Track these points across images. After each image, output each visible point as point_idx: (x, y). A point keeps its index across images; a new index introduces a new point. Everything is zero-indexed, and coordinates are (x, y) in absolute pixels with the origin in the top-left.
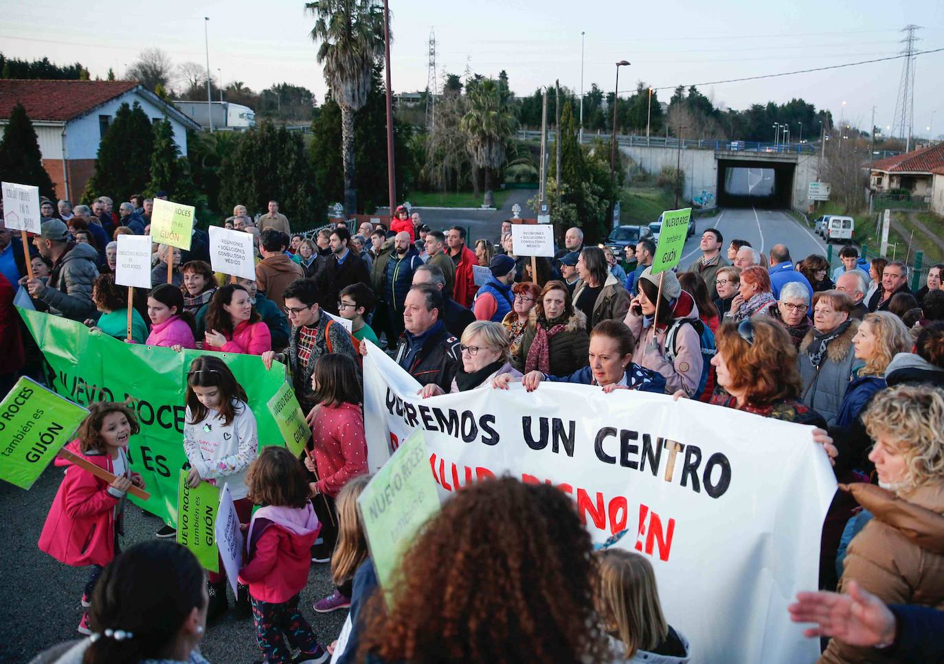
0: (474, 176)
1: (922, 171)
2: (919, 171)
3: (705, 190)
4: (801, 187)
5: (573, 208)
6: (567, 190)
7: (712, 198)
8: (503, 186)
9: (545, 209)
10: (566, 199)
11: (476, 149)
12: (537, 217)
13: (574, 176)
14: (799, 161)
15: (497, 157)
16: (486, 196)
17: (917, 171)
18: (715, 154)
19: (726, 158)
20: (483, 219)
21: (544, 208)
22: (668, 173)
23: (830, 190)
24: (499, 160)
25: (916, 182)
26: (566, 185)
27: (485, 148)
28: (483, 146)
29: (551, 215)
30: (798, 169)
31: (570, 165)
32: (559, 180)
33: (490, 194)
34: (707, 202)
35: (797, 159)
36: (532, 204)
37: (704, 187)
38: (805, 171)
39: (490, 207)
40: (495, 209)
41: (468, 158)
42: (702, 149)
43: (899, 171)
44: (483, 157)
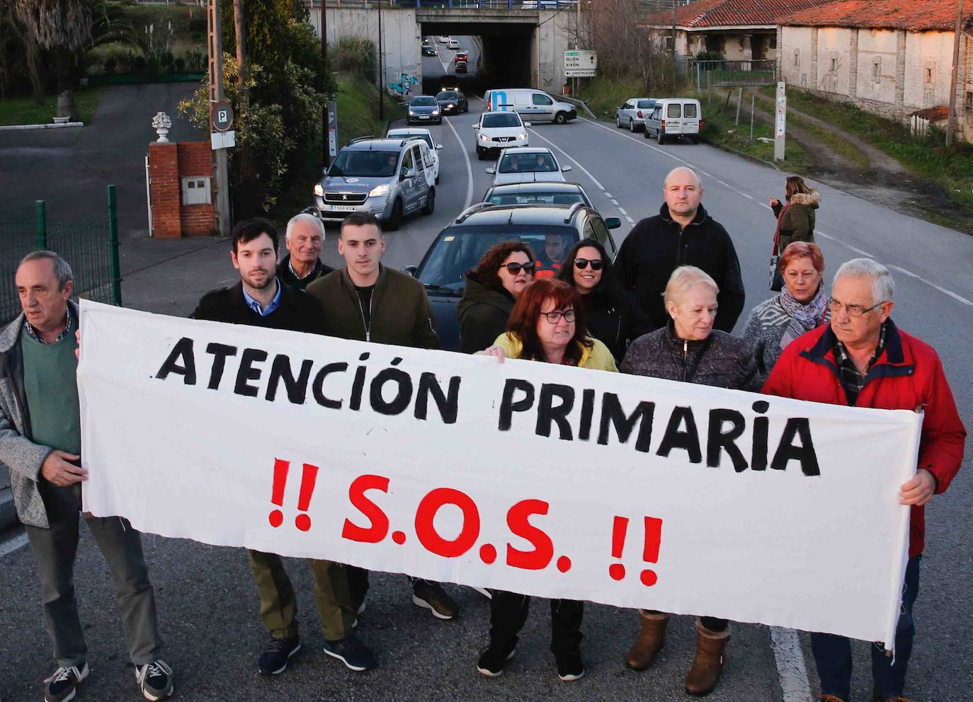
0: (32, 66)
1: (737, 25)
2: (733, 25)
3: (405, 72)
4: (546, 58)
5: (274, 113)
6: (258, 77)
7: (417, 83)
8: (85, 81)
9: (225, 120)
10: (261, 95)
11: (36, 14)
12: (209, 137)
13: (270, 49)
14: (542, 19)
15: (78, 28)
16: (61, 101)
17: (730, 25)
18: (417, 16)
19: (433, 20)
20: (61, 144)
21: (223, 117)
22: (350, 48)
23: (595, 60)
24: (81, 31)
25: (725, 42)
26: (257, 68)
27: (54, 11)
28: (48, 8)
29: (237, 130)
30: (540, 33)
31: (260, 26)
32: (244, 58)
33: (68, 95)
34: (409, 90)
35: (538, 17)
36: (191, 110)
37: (402, 67)
38: (551, 35)
39: (70, 120)
40: (81, 124)
41: (19, 34)
42: (394, 8)
43: (705, 26)
44: (50, 28)
